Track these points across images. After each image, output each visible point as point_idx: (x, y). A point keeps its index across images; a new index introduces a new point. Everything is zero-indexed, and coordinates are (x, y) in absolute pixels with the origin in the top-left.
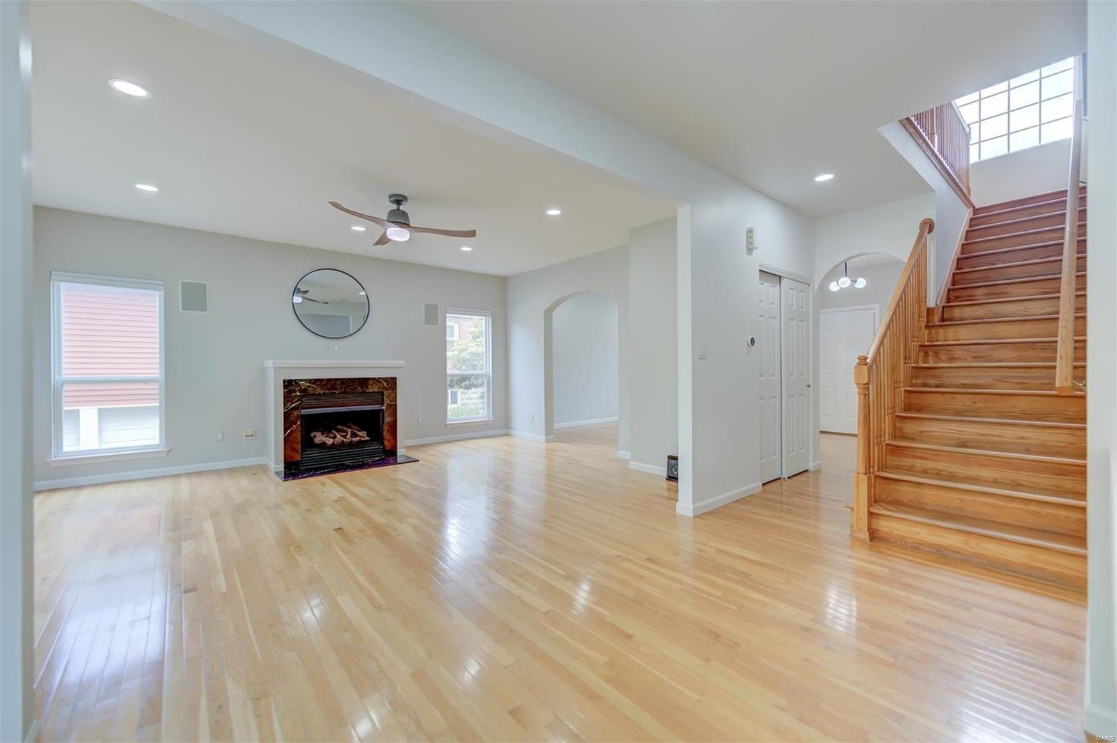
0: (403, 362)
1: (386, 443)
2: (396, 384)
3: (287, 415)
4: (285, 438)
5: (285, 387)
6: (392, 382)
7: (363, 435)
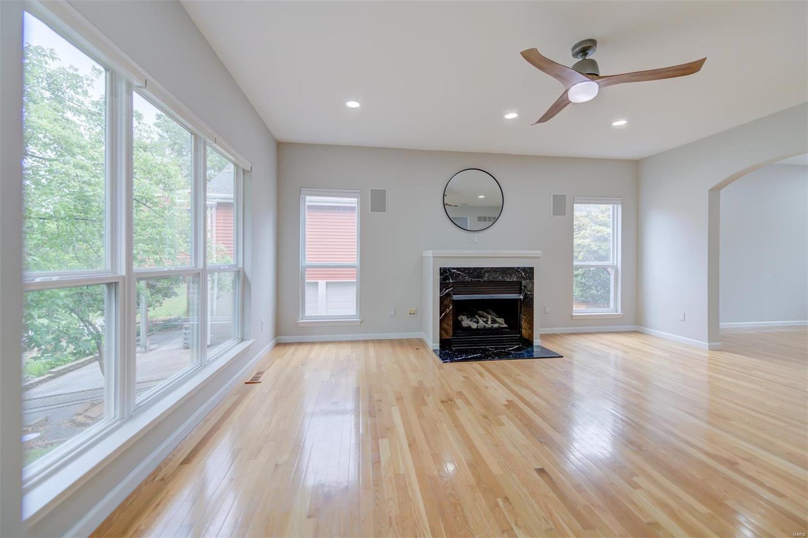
0: (540, 252)
1: (524, 331)
2: (533, 273)
3: (442, 299)
4: (440, 320)
5: (441, 274)
6: (529, 272)
7: (501, 323)
